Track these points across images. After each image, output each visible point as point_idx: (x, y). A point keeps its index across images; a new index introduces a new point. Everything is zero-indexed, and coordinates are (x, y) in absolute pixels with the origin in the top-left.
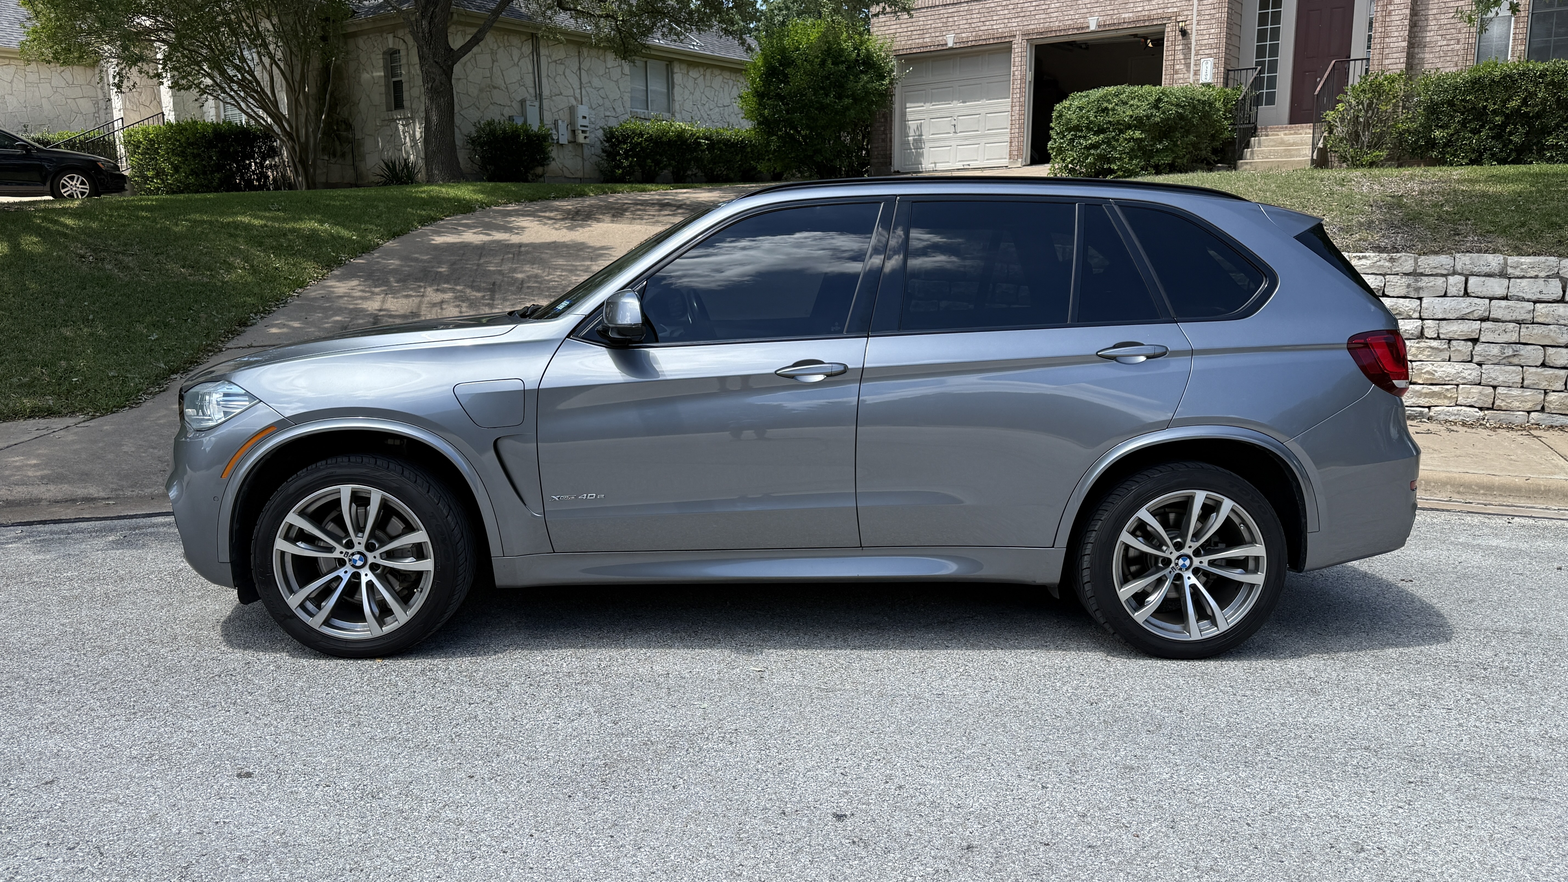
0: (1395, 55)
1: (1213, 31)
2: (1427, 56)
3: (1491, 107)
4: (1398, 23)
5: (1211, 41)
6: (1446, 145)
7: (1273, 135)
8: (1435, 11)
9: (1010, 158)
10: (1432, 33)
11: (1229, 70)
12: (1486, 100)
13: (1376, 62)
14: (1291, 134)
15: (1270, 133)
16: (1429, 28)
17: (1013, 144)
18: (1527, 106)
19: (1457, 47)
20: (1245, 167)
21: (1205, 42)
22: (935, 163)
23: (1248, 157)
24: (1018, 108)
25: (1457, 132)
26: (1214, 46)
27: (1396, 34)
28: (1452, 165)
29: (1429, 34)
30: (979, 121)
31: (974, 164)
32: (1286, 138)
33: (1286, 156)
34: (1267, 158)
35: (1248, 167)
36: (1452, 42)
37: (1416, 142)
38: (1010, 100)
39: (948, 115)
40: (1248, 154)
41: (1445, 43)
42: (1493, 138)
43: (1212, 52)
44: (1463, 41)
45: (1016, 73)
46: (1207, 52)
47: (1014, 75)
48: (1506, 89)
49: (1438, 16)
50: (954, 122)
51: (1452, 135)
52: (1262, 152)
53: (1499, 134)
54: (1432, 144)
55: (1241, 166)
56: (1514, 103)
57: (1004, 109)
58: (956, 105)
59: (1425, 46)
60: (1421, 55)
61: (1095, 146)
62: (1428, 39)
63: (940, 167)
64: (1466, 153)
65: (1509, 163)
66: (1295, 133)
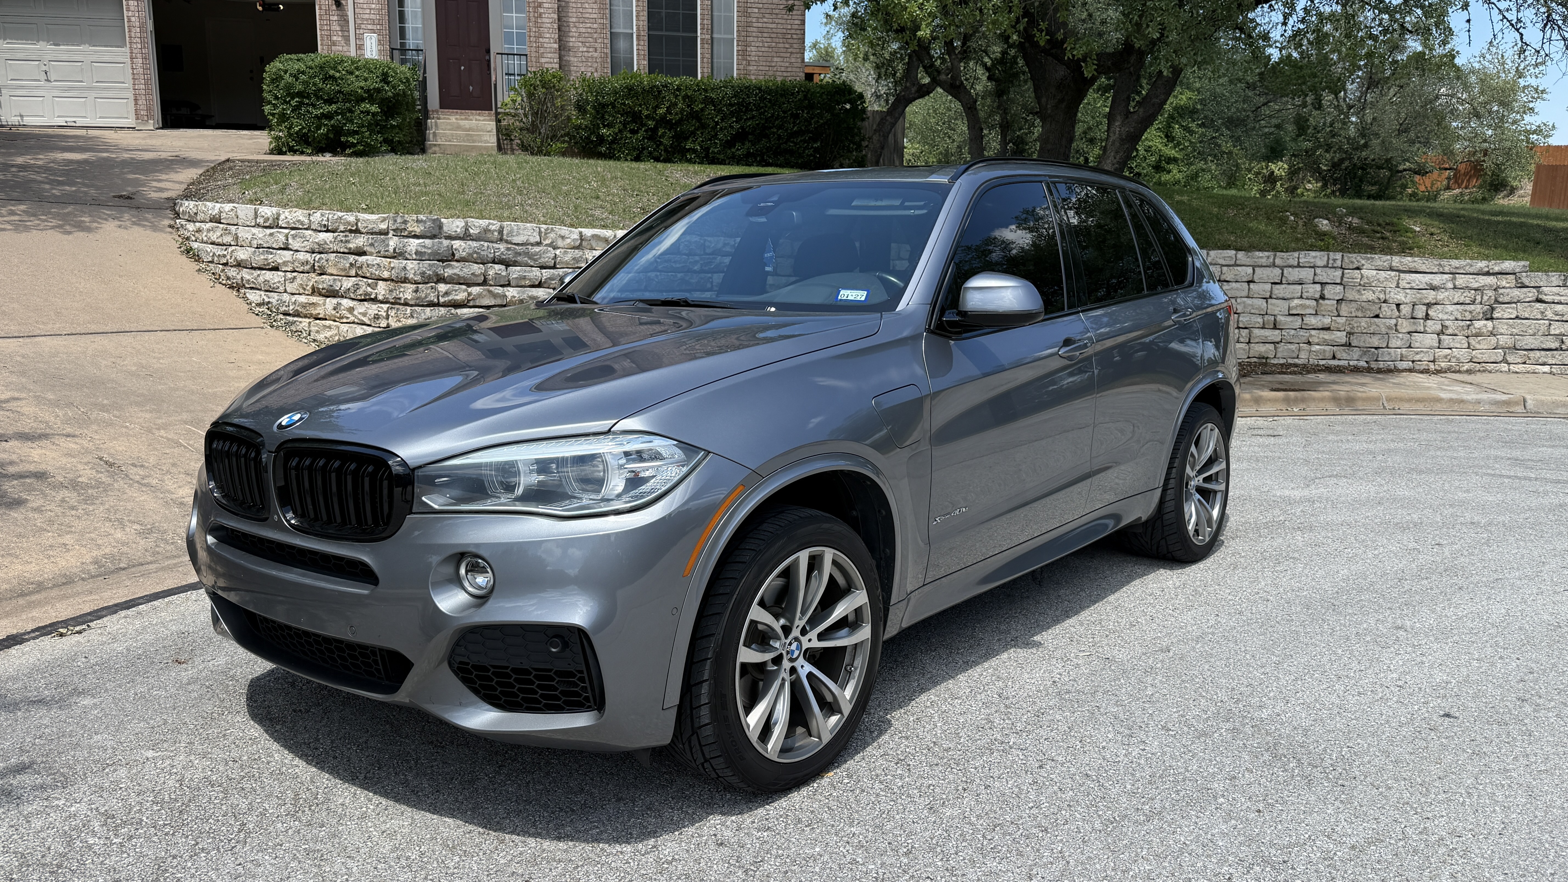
0: (549, 55)
1: (373, 6)
2: (572, 59)
3: (646, 113)
4: (549, 25)
5: (372, 17)
6: (613, 142)
7: (444, 118)
8: (574, 20)
9: (137, 119)
10: (574, 39)
11: (393, 49)
12: (640, 105)
13: (534, 59)
14: (462, 119)
15: (442, 116)
16: (571, 34)
17: (140, 102)
18: (671, 114)
19: (596, 55)
20: (434, 148)
21: (367, 16)
22: (21, 116)
23: (431, 139)
24: (140, 61)
25: (620, 131)
26: (376, 22)
27: (548, 35)
28: (619, 160)
29: (571, 39)
30: (82, 69)
31: (80, 122)
32: (462, 123)
33: (468, 141)
34: (450, 141)
35: (437, 149)
36: (591, 50)
37: (588, 138)
38: (127, 50)
39: (34, 58)
40: (431, 136)
41: (585, 49)
42: (648, 139)
43: (374, 27)
44: (599, 50)
45: (133, 19)
46: (370, 27)
47: (129, 21)
48: (656, 98)
49: (577, 24)
50: (44, 68)
51: (616, 134)
52: (444, 135)
53: (652, 135)
54: (601, 140)
55: (430, 148)
56: (661, 111)
57: (122, 60)
58: (44, 48)
59: (569, 50)
60: (568, 58)
61: (329, 116)
62: (571, 44)
63: (28, 121)
64: (629, 150)
65: (661, 161)
66: (466, 119)
